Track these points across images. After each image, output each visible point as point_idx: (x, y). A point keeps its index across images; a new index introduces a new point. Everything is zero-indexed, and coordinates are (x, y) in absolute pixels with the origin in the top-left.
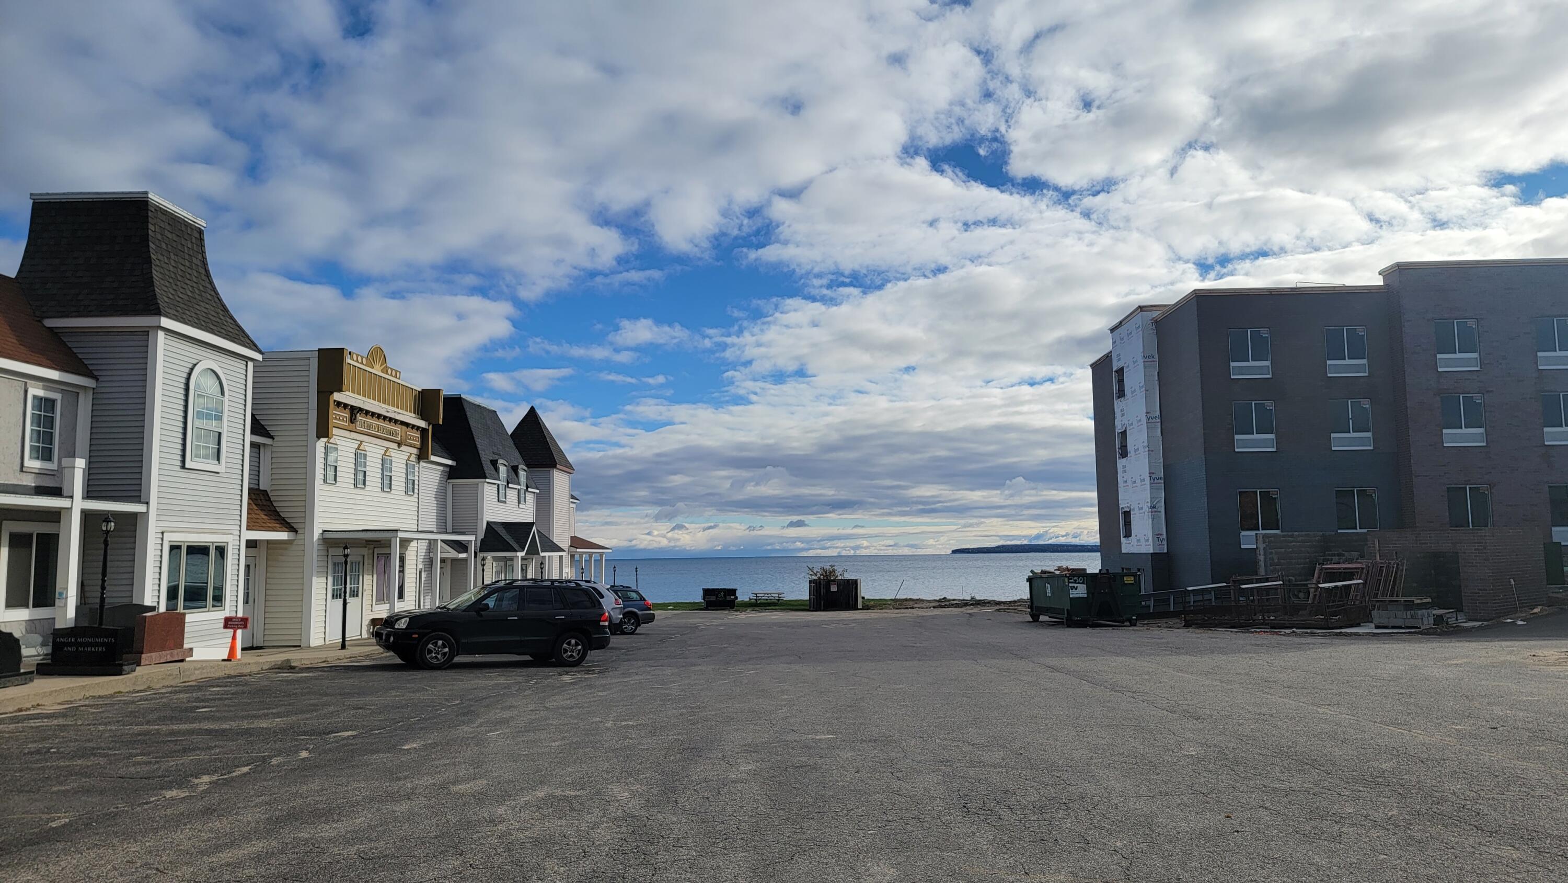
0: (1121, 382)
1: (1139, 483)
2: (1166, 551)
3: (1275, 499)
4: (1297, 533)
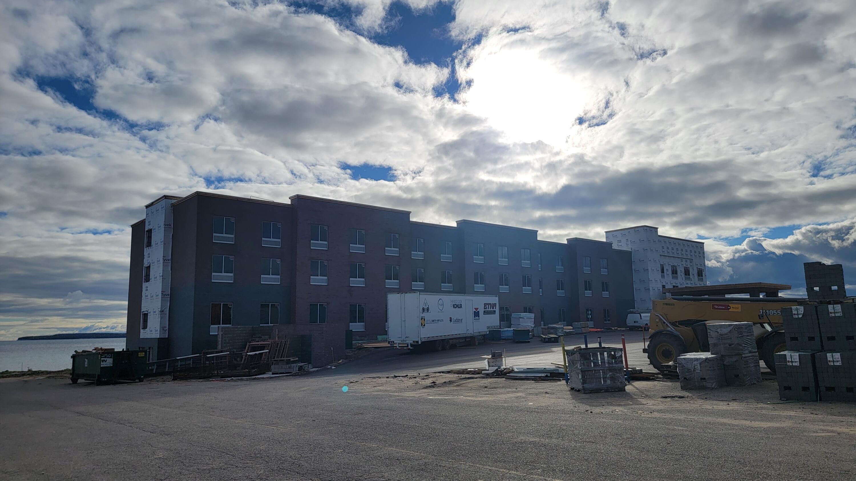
0: (150, 237)
1: (155, 297)
2: (167, 337)
3: (230, 308)
4: (239, 326)
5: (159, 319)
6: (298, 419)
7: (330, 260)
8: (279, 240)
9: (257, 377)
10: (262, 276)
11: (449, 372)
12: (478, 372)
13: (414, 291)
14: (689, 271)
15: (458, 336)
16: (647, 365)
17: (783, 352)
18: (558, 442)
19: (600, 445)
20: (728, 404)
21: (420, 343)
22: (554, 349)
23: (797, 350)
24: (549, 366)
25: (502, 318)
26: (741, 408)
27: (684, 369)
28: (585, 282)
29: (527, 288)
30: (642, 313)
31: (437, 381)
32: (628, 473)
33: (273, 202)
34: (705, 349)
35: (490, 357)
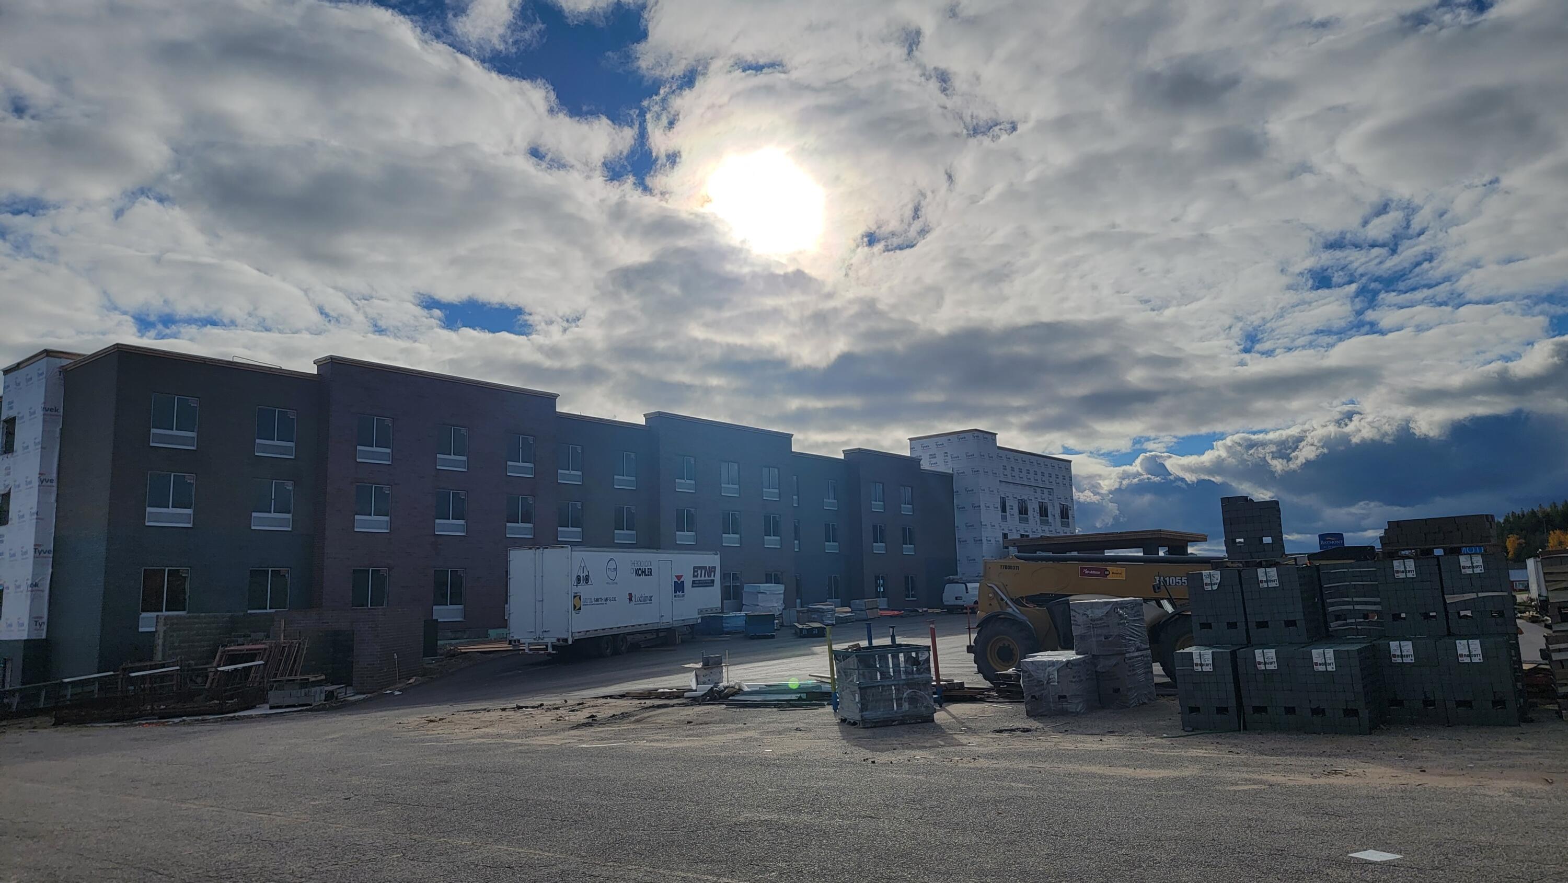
0: (11, 434)
1: (18, 556)
2: (44, 637)
3: (185, 577)
4: (203, 614)
5: (29, 602)
6: (316, 797)
7: (396, 484)
8: (292, 444)
9: (237, 714)
10: (254, 514)
11: (622, 696)
12: (678, 694)
13: (562, 544)
14: (1046, 509)
15: (644, 628)
16: (973, 674)
17: (1188, 649)
18: (811, 819)
19: (884, 823)
20: (1101, 740)
21: (570, 642)
22: (817, 649)
23: (1209, 645)
24: (804, 680)
25: (726, 594)
26: (1121, 746)
27: (1031, 681)
28: (875, 527)
29: (773, 538)
30: (969, 582)
31: (598, 714)
32: (927, 870)
33: (281, 369)
34: (1067, 646)
35: (700, 665)
